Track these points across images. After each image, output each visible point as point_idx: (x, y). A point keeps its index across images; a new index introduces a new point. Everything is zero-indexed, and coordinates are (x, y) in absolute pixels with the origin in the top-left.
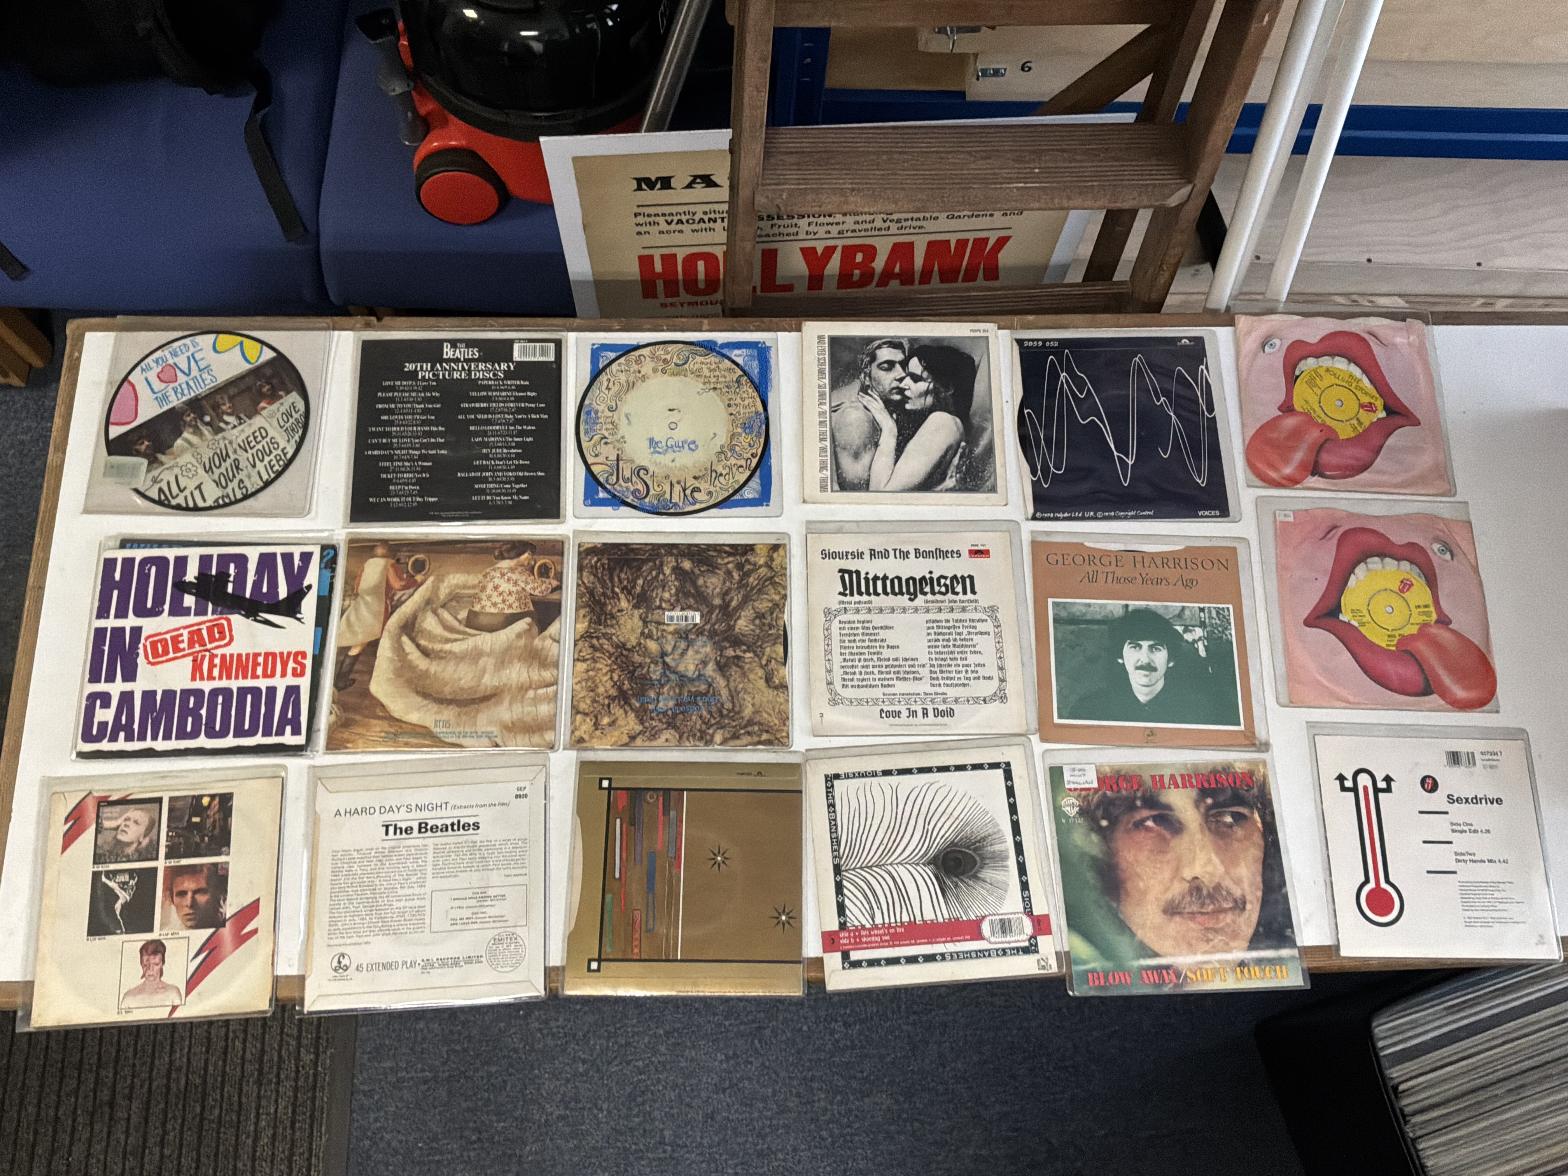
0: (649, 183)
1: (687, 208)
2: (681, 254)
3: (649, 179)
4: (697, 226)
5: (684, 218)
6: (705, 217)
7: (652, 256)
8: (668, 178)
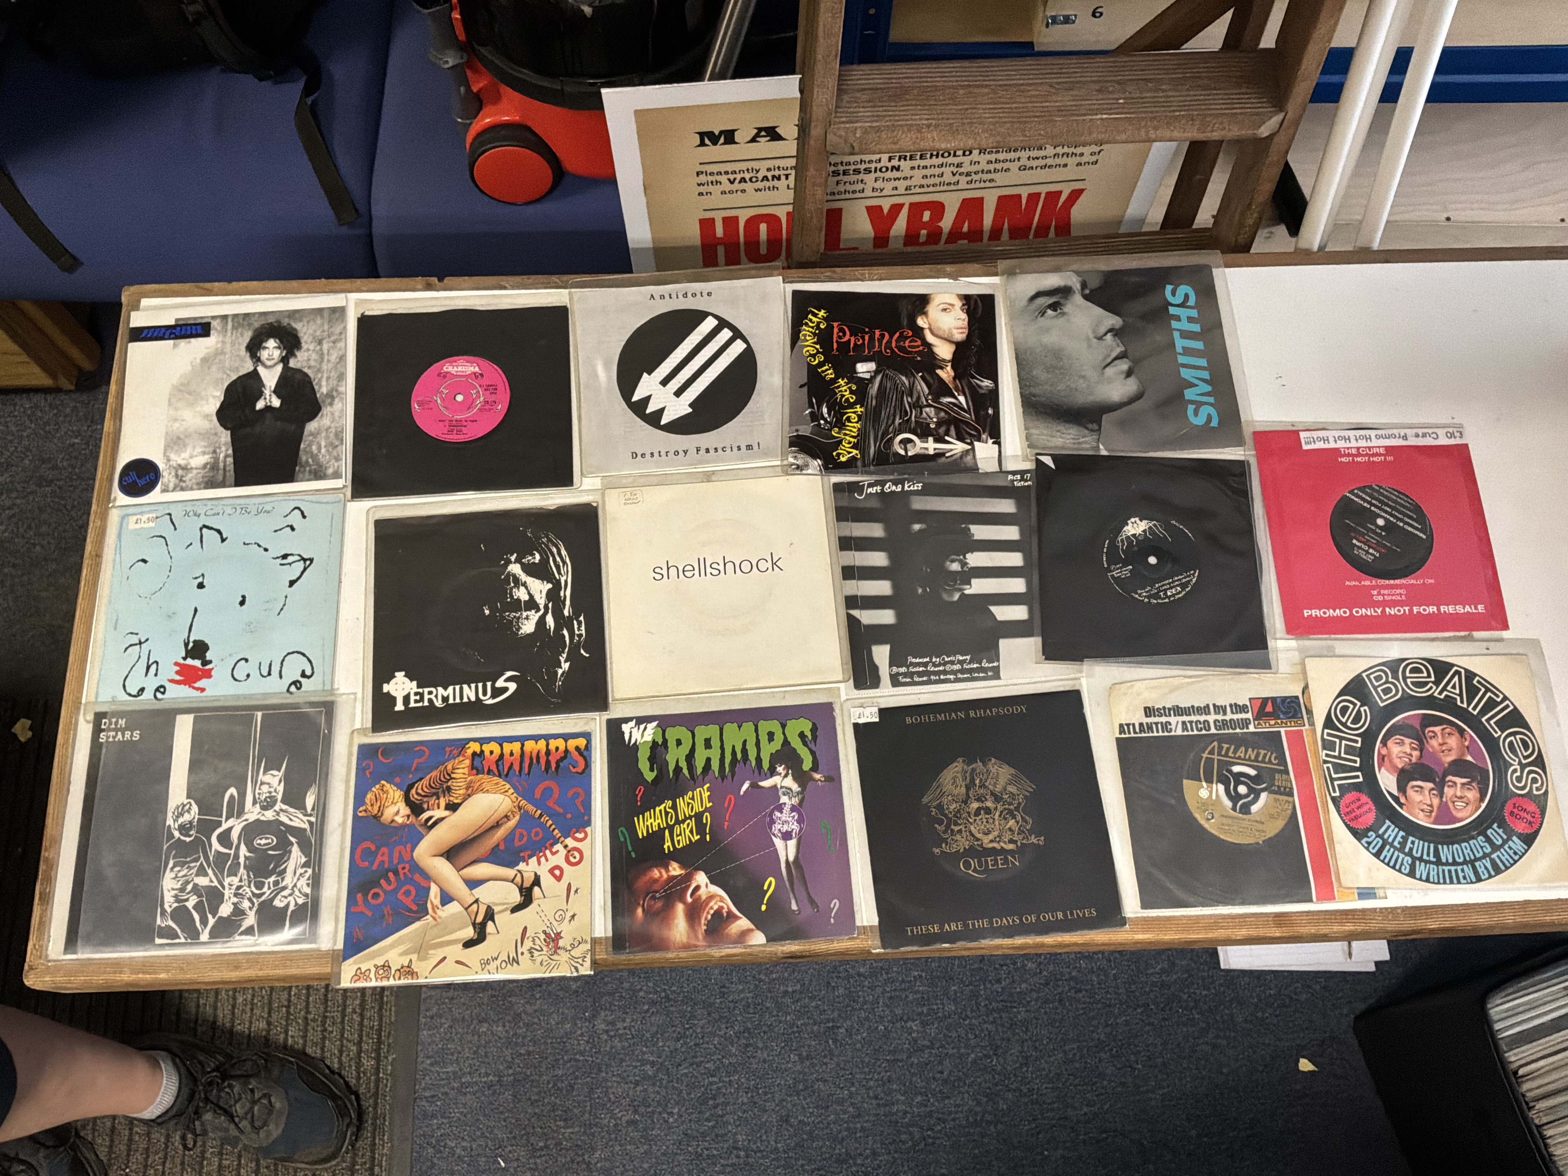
0: (714, 138)
1: (750, 165)
2: (743, 216)
3: (712, 133)
4: (760, 185)
5: (747, 176)
6: (769, 175)
7: (713, 219)
8: (732, 132)
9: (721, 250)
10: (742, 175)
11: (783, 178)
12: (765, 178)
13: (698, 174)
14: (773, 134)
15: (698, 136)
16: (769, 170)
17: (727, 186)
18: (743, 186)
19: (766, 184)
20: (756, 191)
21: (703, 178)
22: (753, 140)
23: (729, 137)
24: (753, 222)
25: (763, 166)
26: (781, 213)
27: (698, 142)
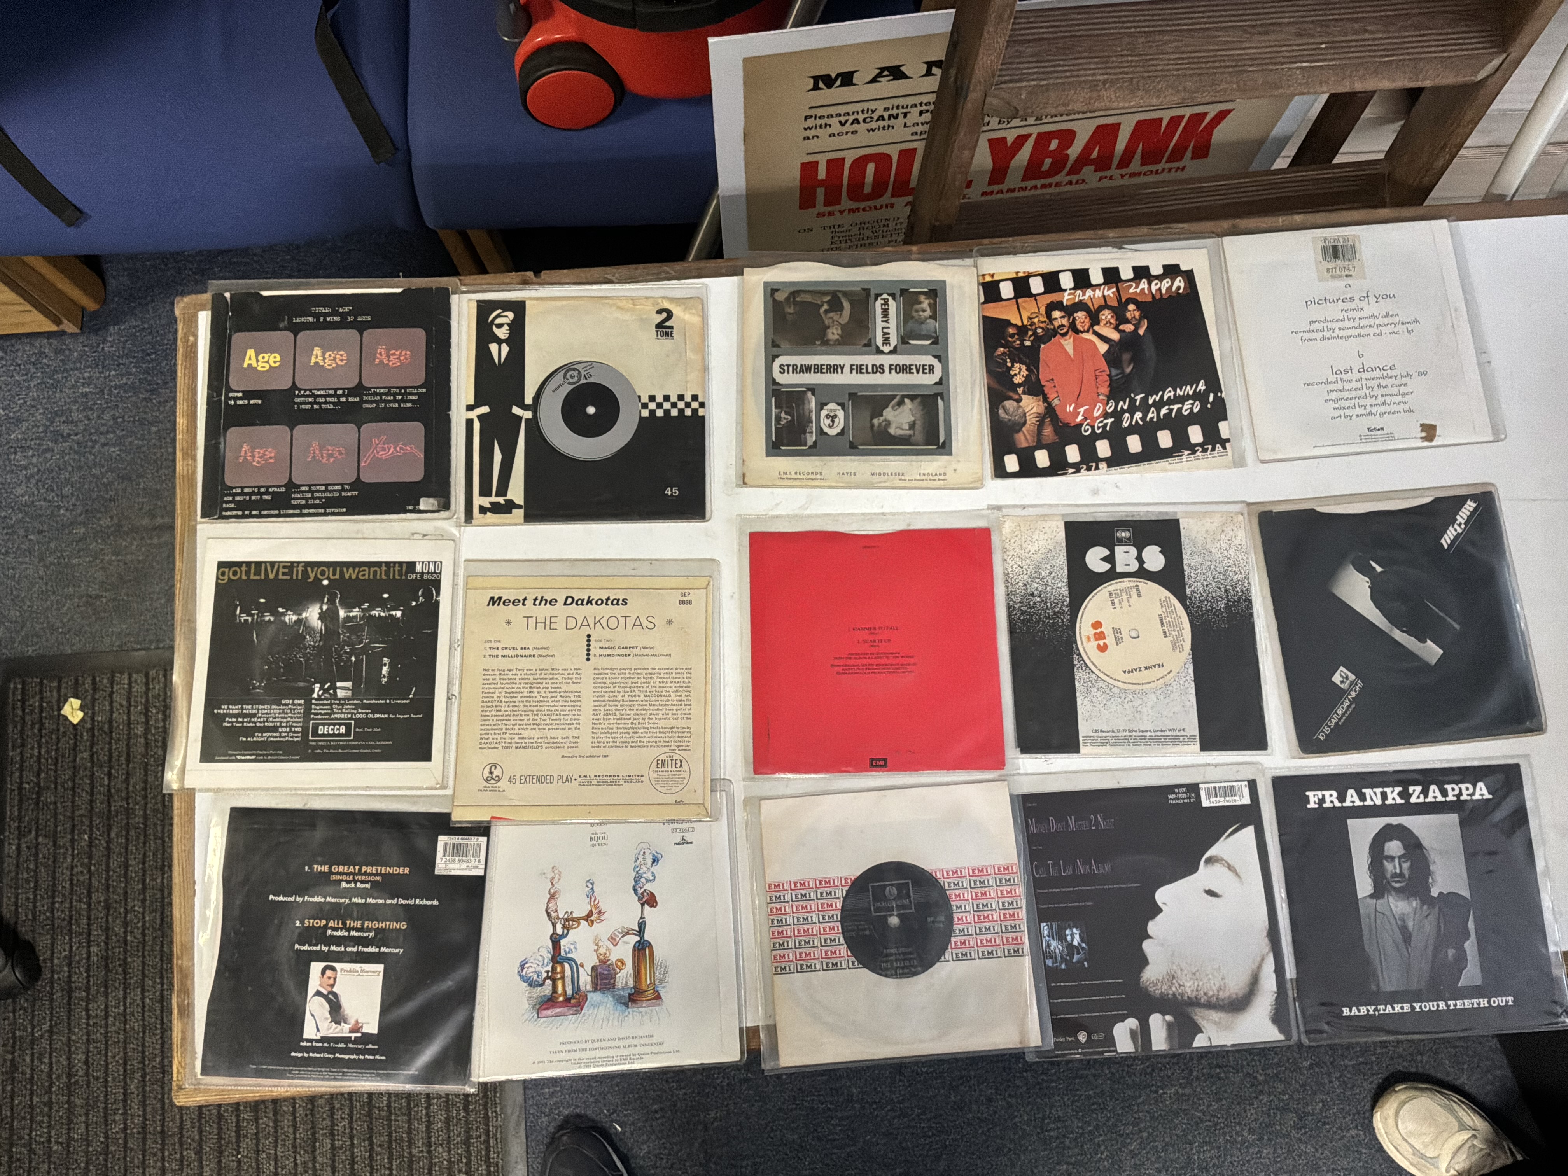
0: (829, 81)
1: (865, 106)
2: (850, 157)
3: (829, 76)
4: (874, 125)
5: (861, 117)
6: (886, 116)
7: (817, 162)
8: (851, 74)
9: (820, 192)
10: (856, 116)
11: (901, 116)
12: (882, 118)
13: (806, 118)
14: (896, 73)
15: (812, 81)
16: (886, 109)
17: (836, 128)
18: (856, 127)
19: (881, 123)
20: (869, 131)
21: (810, 123)
22: (874, 80)
23: (847, 79)
24: (860, 163)
25: (880, 106)
26: (893, 152)
27: (811, 86)
